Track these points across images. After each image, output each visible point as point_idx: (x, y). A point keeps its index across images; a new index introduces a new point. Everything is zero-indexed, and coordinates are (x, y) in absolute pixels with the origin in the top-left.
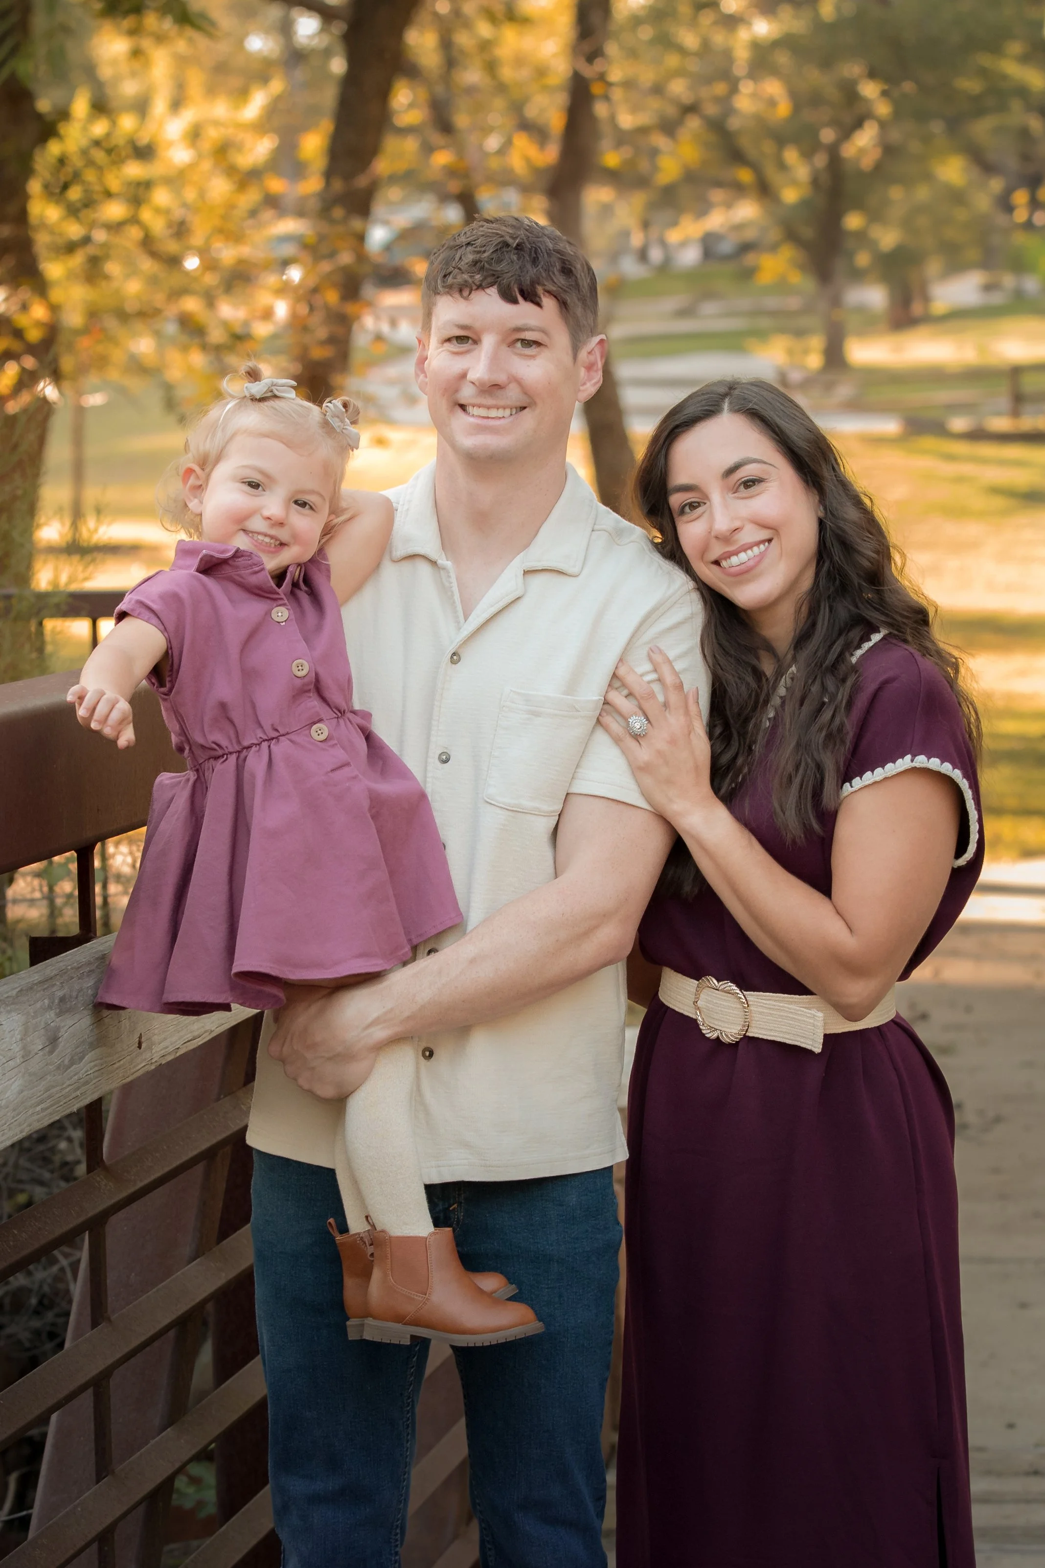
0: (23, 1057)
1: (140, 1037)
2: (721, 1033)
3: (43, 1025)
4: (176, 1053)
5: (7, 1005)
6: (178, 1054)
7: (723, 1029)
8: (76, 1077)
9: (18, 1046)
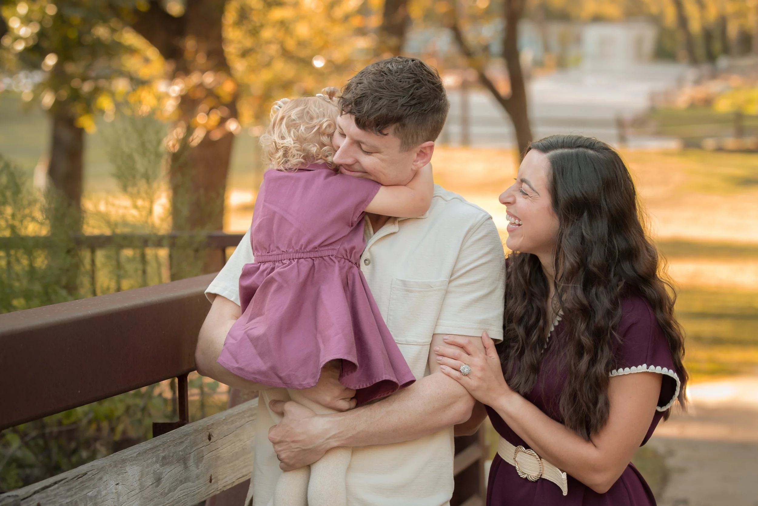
0: (140, 489)
1: (211, 477)
2: (528, 476)
3: (152, 471)
4: (233, 484)
5: (131, 462)
6: (234, 485)
7: (530, 474)
8: (172, 499)
9: (137, 483)
